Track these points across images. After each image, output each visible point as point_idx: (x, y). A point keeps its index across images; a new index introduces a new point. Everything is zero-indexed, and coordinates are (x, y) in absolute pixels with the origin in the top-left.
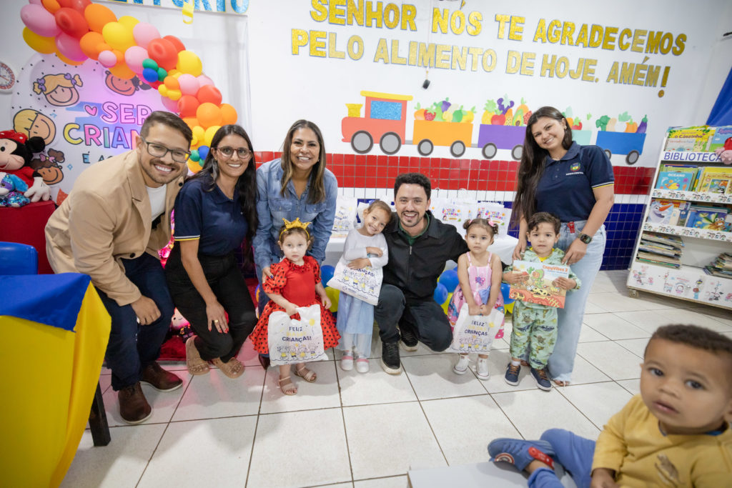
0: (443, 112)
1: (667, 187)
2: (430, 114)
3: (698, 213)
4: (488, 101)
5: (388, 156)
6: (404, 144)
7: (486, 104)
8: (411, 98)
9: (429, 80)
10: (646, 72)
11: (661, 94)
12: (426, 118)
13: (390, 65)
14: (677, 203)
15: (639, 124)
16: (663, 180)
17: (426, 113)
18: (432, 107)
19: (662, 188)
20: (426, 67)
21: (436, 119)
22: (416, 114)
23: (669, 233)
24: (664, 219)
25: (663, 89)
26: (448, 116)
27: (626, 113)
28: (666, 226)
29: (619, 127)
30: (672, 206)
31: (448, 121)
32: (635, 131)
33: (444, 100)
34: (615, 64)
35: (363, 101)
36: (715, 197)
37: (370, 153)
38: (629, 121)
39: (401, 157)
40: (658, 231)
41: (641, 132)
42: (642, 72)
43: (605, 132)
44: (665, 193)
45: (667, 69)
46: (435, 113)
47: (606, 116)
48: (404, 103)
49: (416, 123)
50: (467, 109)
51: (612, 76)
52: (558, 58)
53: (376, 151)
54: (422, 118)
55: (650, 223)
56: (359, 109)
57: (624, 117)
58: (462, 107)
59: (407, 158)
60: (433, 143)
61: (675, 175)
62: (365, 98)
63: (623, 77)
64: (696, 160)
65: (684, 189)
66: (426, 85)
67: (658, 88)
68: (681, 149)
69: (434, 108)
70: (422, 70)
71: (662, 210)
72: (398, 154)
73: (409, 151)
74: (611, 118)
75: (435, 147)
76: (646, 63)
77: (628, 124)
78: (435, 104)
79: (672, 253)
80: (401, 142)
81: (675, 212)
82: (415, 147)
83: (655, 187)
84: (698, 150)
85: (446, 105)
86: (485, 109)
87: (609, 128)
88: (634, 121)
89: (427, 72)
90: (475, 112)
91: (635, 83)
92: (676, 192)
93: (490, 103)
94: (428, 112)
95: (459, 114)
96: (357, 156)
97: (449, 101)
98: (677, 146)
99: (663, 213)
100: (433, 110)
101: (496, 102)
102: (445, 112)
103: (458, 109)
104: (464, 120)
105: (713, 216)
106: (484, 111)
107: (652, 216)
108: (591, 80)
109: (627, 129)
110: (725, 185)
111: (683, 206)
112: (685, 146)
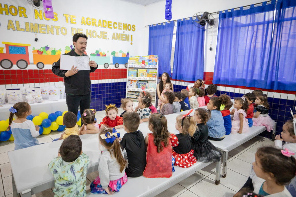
0: (46, 51)
1: (131, 76)
2: (40, 52)
3: (140, 83)
4: (66, 46)
5: (22, 69)
6: (29, 64)
7: (66, 48)
8: (30, 45)
9: (37, 38)
10: (125, 36)
11: (131, 44)
12: (38, 53)
13: (16, 31)
14: (135, 81)
15: (126, 54)
16: (130, 74)
17: (38, 51)
18: (41, 49)
19: (130, 76)
20: (35, 33)
21: (43, 54)
22: (33, 52)
23: (134, 91)
24: (132, 86)
25: (132, 42)
26: (49, 52)
27: (121, 50)
28: (133, 89)
29: (120, 55)
30: (133, 82)
31: (49, 54)
32: (126, 56)
33: (46, 46)
34: (114, 34)
35: (4, 46)
36: (142, 78)
37: (12, 69)
38: (123, 53)
39: (28, 70)
40: (131, 91)
41: (128, 57)
42: (123, 36)
43: (115, 57)
44: (131, 78)
45: (132, 36)
46: (43, 51)
47: (114, 51)
48: (27, 47)
49: (34, 55)
50: (57, 49)
51: (113, 37)
52: (92, 31)
53: (15, 67)
54: (37, 53)
55: (129, 88)
56: (3, 49)
57: (121, 52)
58: (55, 49)
59: (32, 70)
60: (44, 64)
61: (132, 72)
62: (5, 45)
63: (117, 38)
64: (137, 67)
65: (135, 76)
66: (36, 40)
67: (130, 42)
68: (133, 64)
69: (42, 49)
70: (33, 34)
71: (131, 83)
72: (27, 69)
73: (32, 67)
74: (116, 52)
75: (45, 65)
76: (124, 34)
77: (122, 54)
78: (42, 48)
79: (135, 97)
80: (27, 63)
81: (134, 84)
82: (35, 65)
83: (128, 76)
84: (137, 64)
85: (47, 48)
86: (65, 49)
87: (116, 55)
88: (124, 53)
89: (36, 35)
90: (61, 51)
91: (122, 40)
92: (133, 77)
93: (67, 47)
94: (39, 51)
95: (54, 52)
96: (4, 70)
97: (48, 46)
98: (132, 62)
99: (131, 84)
100: (42, 50)
101: (70, 47)
102: (47, 51)
103: (53, 50)
104: (57, 54)
105: (143, 84)
106: (65, 50)
107: (129, 86)
108: (106, 39)
109: (123, 55)
110: (144, 74)
111: (137, 82)
112: (134, 63)
